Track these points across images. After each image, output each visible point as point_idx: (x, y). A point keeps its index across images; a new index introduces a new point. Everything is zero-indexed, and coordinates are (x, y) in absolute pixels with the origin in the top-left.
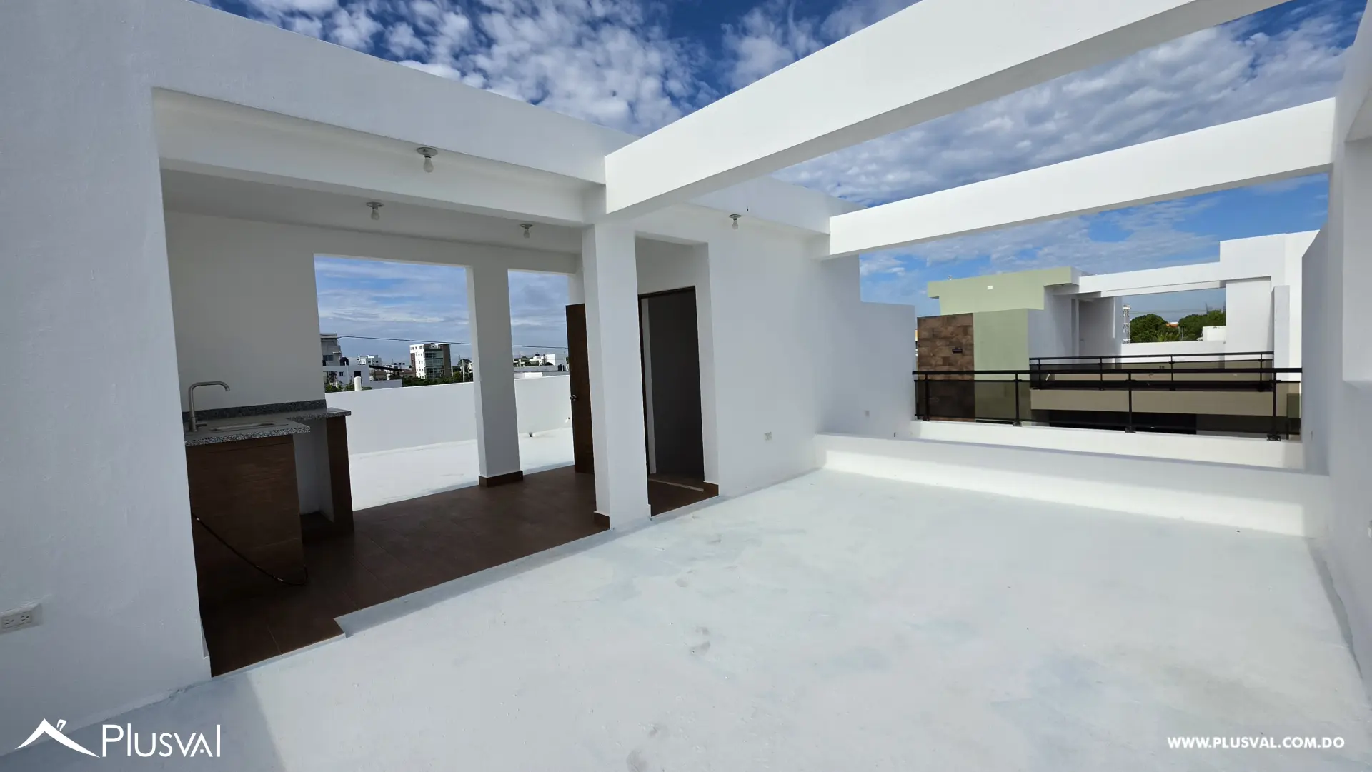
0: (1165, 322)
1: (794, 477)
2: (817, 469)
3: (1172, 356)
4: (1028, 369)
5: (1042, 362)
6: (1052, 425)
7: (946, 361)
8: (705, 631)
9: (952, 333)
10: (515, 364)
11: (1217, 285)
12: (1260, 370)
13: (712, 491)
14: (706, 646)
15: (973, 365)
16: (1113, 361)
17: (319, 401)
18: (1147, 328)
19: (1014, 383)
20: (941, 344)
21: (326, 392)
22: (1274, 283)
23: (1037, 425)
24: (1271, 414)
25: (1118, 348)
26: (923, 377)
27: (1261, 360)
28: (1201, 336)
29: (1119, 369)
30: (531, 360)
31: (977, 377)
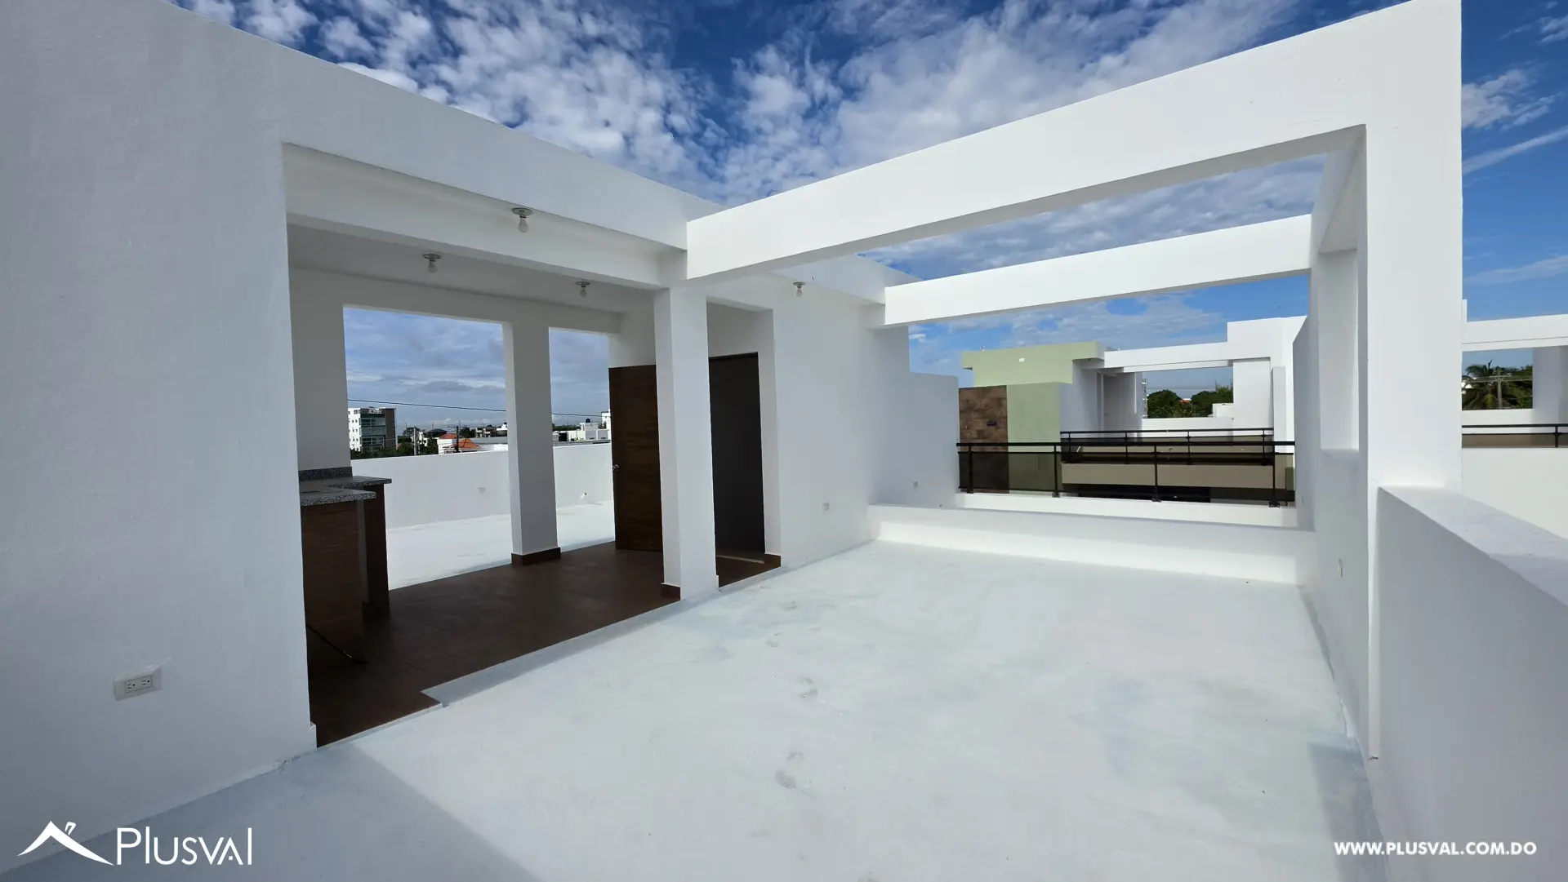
0: (1179, 399)
1: (851, 548)
2: (872, 540)
3: (1188, 431)
4: (1059, 441)
5: (1072, 436)
6: (1080, 495)
7: (980, 433)
8: (810, 681)
9: (986, 406)
10: (479, 434)
11: (1225, 364)
12: (1263, 444)
13: (774, 562)
14: (814, 692)
15: (1007, 438)
16: (1135, 435)
17: (347, 468)
18: (1163, 404)
19: (1053, 456)
20: (976, 416)
21: (352, 459)
22: (1274, 363)
23: (1068, 496)
24: (1271, 487)
25: (1140, 424)
26: (966, 449)
27: (1264, 436)
28: (1211, 412)
29: (1140, 442)
30: (498, 429)
31: (1011, 449)
